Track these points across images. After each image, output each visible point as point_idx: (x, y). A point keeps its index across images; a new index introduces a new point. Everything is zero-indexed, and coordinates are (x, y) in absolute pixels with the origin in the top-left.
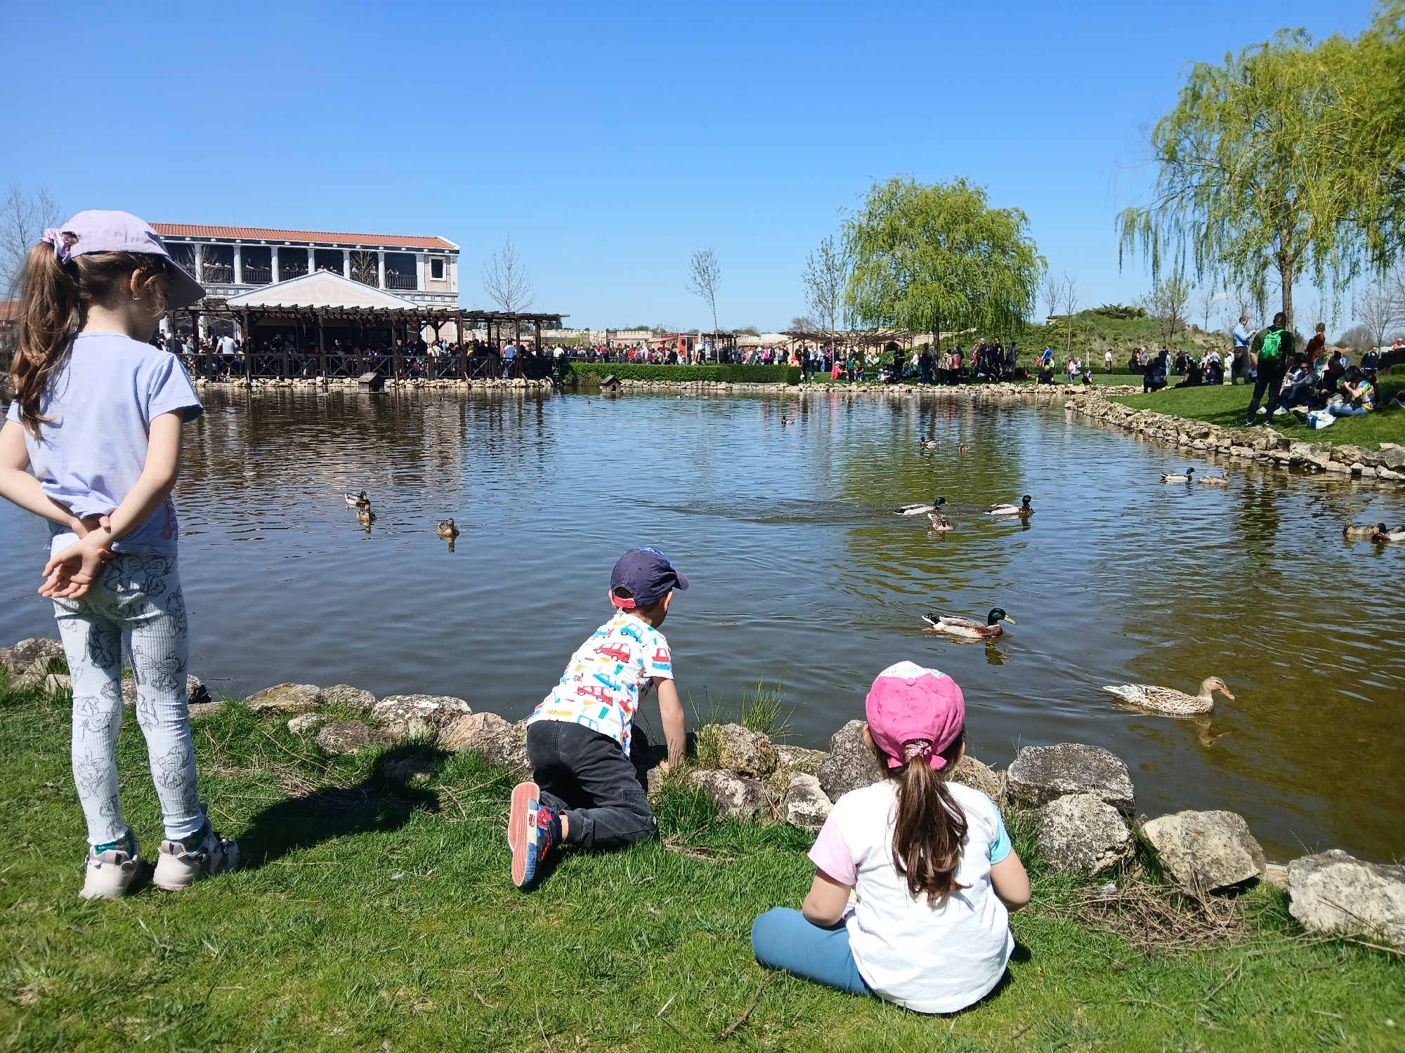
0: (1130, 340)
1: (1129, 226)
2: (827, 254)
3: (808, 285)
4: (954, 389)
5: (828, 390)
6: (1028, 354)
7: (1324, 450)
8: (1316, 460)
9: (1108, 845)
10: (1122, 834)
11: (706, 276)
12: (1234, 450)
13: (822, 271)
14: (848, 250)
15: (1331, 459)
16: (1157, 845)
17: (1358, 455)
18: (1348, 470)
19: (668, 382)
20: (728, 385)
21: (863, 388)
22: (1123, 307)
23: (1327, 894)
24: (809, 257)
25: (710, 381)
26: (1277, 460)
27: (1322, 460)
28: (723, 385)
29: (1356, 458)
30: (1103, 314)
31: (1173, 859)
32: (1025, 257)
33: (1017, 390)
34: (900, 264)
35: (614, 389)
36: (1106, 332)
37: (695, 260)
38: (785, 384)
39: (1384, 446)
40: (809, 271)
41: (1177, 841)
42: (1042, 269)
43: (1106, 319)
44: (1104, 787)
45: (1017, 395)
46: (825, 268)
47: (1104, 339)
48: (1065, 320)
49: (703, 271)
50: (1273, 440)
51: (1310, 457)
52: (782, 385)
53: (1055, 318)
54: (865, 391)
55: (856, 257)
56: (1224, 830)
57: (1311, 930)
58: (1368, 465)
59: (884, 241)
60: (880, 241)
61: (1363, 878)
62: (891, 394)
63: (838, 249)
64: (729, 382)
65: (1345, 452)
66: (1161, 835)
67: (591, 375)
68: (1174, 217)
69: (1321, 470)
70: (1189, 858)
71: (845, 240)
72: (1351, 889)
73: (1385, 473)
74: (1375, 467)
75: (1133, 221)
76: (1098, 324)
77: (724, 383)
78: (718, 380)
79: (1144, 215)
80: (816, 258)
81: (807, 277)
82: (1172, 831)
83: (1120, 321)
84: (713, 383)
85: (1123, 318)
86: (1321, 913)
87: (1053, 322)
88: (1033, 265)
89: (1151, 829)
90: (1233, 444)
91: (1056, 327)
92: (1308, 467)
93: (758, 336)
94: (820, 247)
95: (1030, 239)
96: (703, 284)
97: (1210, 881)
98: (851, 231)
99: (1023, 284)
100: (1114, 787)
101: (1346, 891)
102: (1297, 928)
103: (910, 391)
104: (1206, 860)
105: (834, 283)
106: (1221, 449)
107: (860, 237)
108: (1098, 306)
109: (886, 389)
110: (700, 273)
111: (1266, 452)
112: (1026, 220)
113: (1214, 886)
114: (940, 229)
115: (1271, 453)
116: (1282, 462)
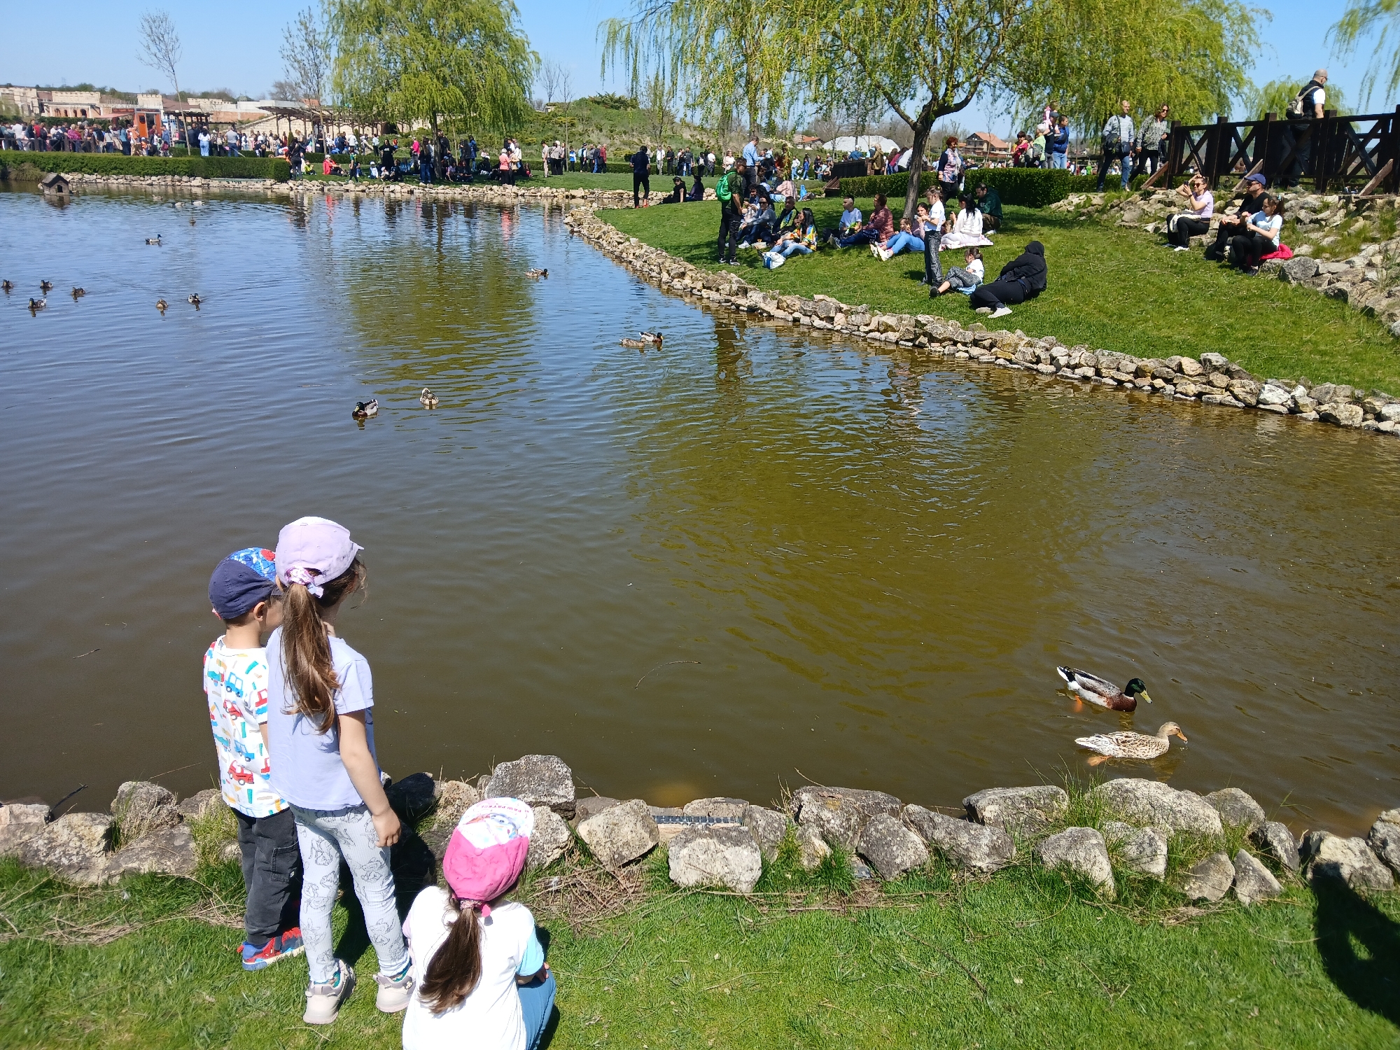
0: (625, 133)
1: (613, 36)
2: (306, 28)
3: (287, 63)
4: (458, 190)
5: (322, 190)
6: (529, 144)
7: (773, 298)
8: (767, 309)
9: (555, 846)
10: (564, 836)
11: (162, 45)
12: (705, 293)
13: (303, 48)
14: (331, 29)
15: (778, 308)
16: (587, 841)
17: (798, 304)
18: (790, 318)
19: (128, 177)
20: (204, 181)
21: (362, 187)
22: (617, 96)
23: (691, 861)
24: (286, 29)
25: (181, 176)
26: (738, 306)
27: (771, 307)
28: (198, 181)
29: (796, 308)
30: (598, 103)
31: (598, 848)
32: (517, 49)
33: (520, 193)
34: (390, 48)
35: (60, 190)
36: (603, 122)
37: (146, 25)
38: (272, 181)
39: (817, 297)
40: (287, 46)
41: (600, 835)
42: (535, 65)
43: (601, 108)
44: (554, 794)
45: (520, 198)
46: (305, 45)
47: (601, 130)
48: (565, 107)
49: (158, 39)
50: (735, 287)
51: (762, 305)
52: (269, 182)
53: (554, 105)
54: (363, 191)
55: (339, 38)
56: (632, 818)
57: (683, 887)
58: (805, 315)
59: (369, 22)
60: (366, 23)
61: (712, 847)
62: (392, 195)
63: (320, 25)
64: (205, 178)
65: (789, 302)
66: (590, 833)
67: (26, 166)
68: (653, 34)
69: (770, 317)
70: (609, 845)
71: (326, 18)
72: (705, 856)
73: (817, 323)
74: (810, 316)
75: (615, 33)
76: (595, 114)
77: (199, 179)
78: (192, 175)
79: (626, 28)
80: (295, 32)
81: (286, 53)
82: (597, 829)
83: (615, 111)
84: (185, 178)
85: (618, 108)
86: (688, 875)
87: (551, 109)
88: (525, 59)
89: (583, 830)
90: (704, 287)
91: (555, 115)
92: (761, 314)
93: (235, 102)
94: (298, 19)
95: (522, 31)
96: (159, 55)
97: (623, 858)
98: (332, 8)
99: (518, 78)
100: (561, 793)
101: (702, 857)
102: (675, 887)
103: (411, 192)
104: (619, 844)
105: (317, 61)
106: (695, 291)
107: (343, 17)
108: (593, 95)
109: (386, 190)
110: (154, 41)
111: (729, 297)
112: (516, 10)
113: (625, 861)
114: (428, 14)
115: (733, 299)
116: (741, 308)
